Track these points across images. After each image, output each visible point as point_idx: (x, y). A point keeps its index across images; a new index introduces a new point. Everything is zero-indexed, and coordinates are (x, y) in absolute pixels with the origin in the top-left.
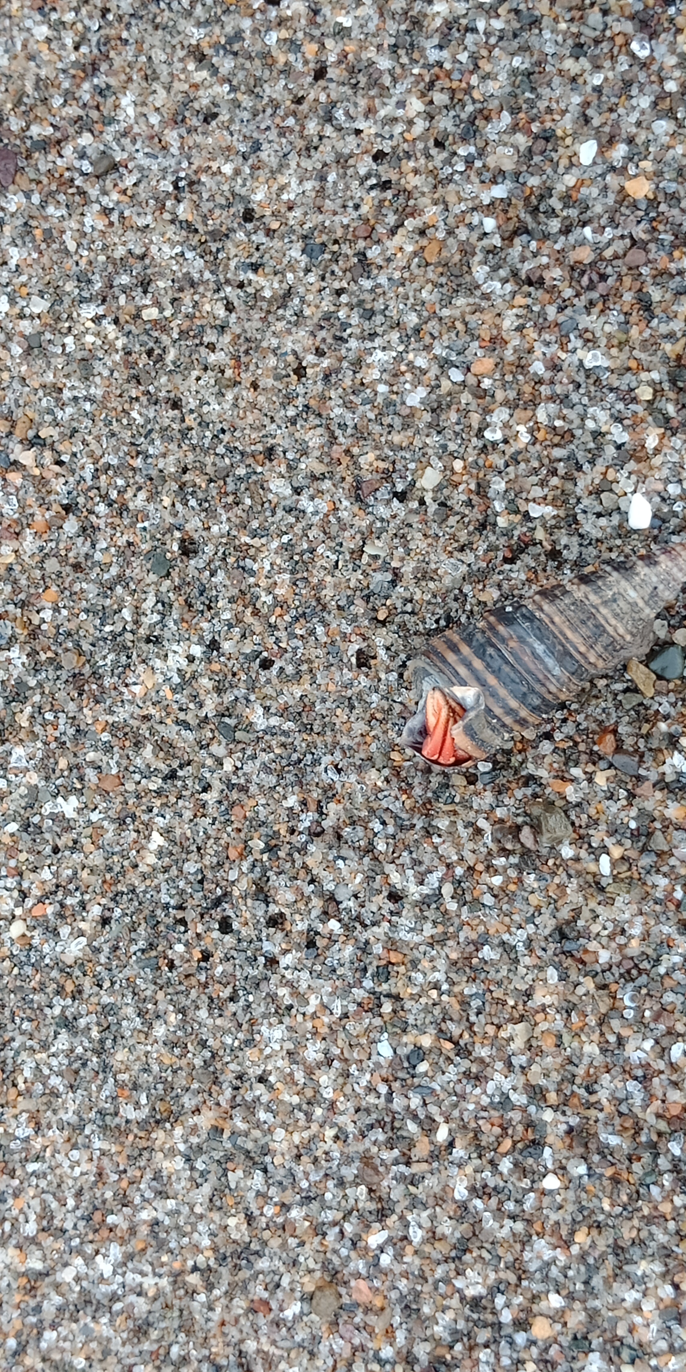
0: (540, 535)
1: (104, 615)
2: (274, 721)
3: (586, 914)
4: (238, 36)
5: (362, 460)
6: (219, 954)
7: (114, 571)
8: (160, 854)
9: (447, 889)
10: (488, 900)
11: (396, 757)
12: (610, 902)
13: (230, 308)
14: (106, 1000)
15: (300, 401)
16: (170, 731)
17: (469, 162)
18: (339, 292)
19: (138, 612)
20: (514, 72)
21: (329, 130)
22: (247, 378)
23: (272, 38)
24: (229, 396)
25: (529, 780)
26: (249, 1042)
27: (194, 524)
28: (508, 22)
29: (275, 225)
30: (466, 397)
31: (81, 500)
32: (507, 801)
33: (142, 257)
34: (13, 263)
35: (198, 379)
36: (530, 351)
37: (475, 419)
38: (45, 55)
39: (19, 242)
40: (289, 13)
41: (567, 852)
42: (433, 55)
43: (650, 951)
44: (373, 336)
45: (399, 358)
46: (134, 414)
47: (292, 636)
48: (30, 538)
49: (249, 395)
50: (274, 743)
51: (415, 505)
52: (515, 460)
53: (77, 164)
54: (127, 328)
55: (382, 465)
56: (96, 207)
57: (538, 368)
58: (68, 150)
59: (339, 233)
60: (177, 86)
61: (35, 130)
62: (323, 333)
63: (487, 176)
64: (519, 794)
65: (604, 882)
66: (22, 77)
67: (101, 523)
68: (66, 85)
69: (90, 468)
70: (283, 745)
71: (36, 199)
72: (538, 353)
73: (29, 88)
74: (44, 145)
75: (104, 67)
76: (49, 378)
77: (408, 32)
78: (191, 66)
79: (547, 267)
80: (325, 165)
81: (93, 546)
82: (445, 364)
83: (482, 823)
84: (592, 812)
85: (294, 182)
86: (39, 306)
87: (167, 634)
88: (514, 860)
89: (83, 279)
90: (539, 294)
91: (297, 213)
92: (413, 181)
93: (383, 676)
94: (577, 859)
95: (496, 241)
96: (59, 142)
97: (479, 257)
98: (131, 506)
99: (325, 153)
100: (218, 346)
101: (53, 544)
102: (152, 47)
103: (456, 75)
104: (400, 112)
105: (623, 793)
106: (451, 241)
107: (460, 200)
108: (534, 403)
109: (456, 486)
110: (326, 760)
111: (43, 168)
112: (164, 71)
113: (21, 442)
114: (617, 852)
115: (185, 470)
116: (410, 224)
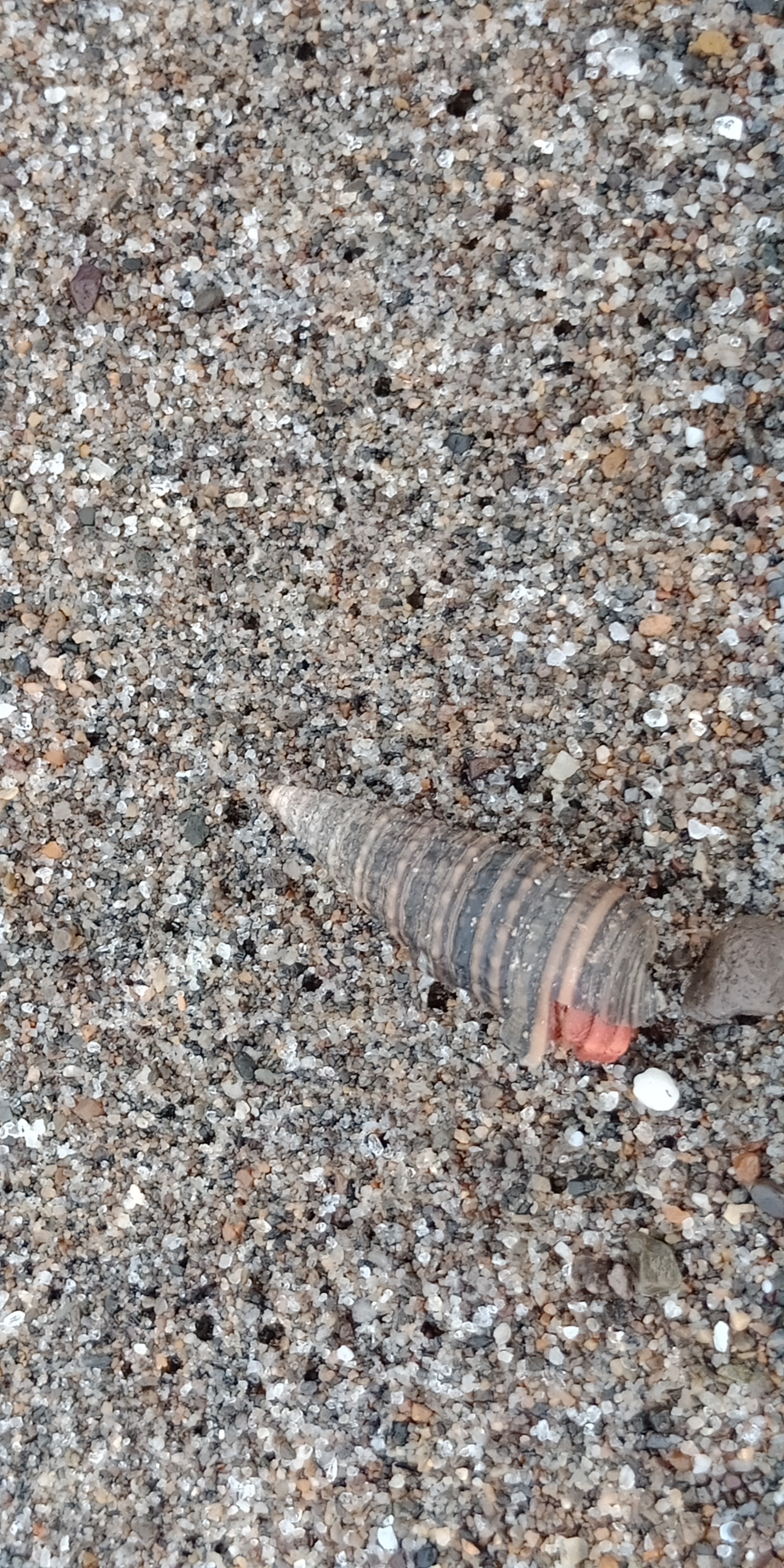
0: (700, 864)
1: (117, 886)
2: (309, 1062)
3: (686, 1400)
4: (405, 151)
5: (477, 729)
6: (190, 1366)
7: (138, 829)
8: (136, 1216)
9: (503, 1333)
10: (556, 1356)
11: (462, 1137)
12: (723, 1389)
13: (339, 504)
14: (38, 1400)
15: (410, 640)
16: (176, 1052)
17: (680, 350)
18: (483, 502)
19: (160, 889)
20: (758, 237)
21: (502, 287)
22: (346, 599)
23: (448, 158)
24: (321, 620)
25: (635, 1199)
26: (210, 1494)
27: (248, 783)
28: (760, 169)
29: (414, 404)
30: (626, 665)
31: (112, 731)
32: (601, 1223)
33: (240, 425)
34: (77, 413)
35: (285, 592)
36: (723, 614)
37: (635, 695)
38: (160, 150)
39: (90, 386)
40: (475, 128)
41: (673, 1308)
42: (654, 203)
43: (766, 1469)
44: (518, 565)
45: (547, 600)
46: (196, 628)
47: (351, 951)
48: (41, 771)
49: (345, 622)
50: (305, 1091)
51: (537, 799)
52: (680, 757)
53: (176, 294)
54: (205, 514)
55: (503, 739)
56: (192, 353)
57: (730, 637)
58: (169, 275)
59: (495, 424)
60: (318, 208)
61: (132, 246)
62: (453, 554)
63: (701, 371)
64: (620, 1215)
65: (716, 1361)
66: (126, 175)
67: (132, 764)
68: (179, 191)
69: (129, 690)
70: (317, 1097)
71: (119, 334)
72: (733, 618)
73: (133, 191)
74: (139, 266)
75: (229, 173)
76: (98, 567)
77: (625, 169)
78: (339, 185)
79: (764, 502)
80: (491, 332)
81: (118, 792)
82: (606, 616)
83: (562, 1249)
84: (715, 1259)
85: (447, 351)
86: (101, 472)
87: (192, 924)
88: (598, 1308)
89: (162, 444)
90: (748, 538)
91: (446, 391)
92: (603, 367)
93: (460, 1025)
94: (685, 1322)
95: (701, 459)
96: (159, 264)
97: (675, 478)
98: (174, 747)
99: (493, 317)
100: (317, 553)
101: (67, 784)
102: (295, 154)
103: (679, 234)
104: (600, 274)
105: (761, 1239)
106: (640, 452)
107: (661, 399)
108: (718, 684)
109: (597, 781)
110: (370, 1126)
111: (134, 295)
112: (303, 186)
113: (49, 645)
114: (740, 1322)
115: (249, 710)
116: (589, 423)
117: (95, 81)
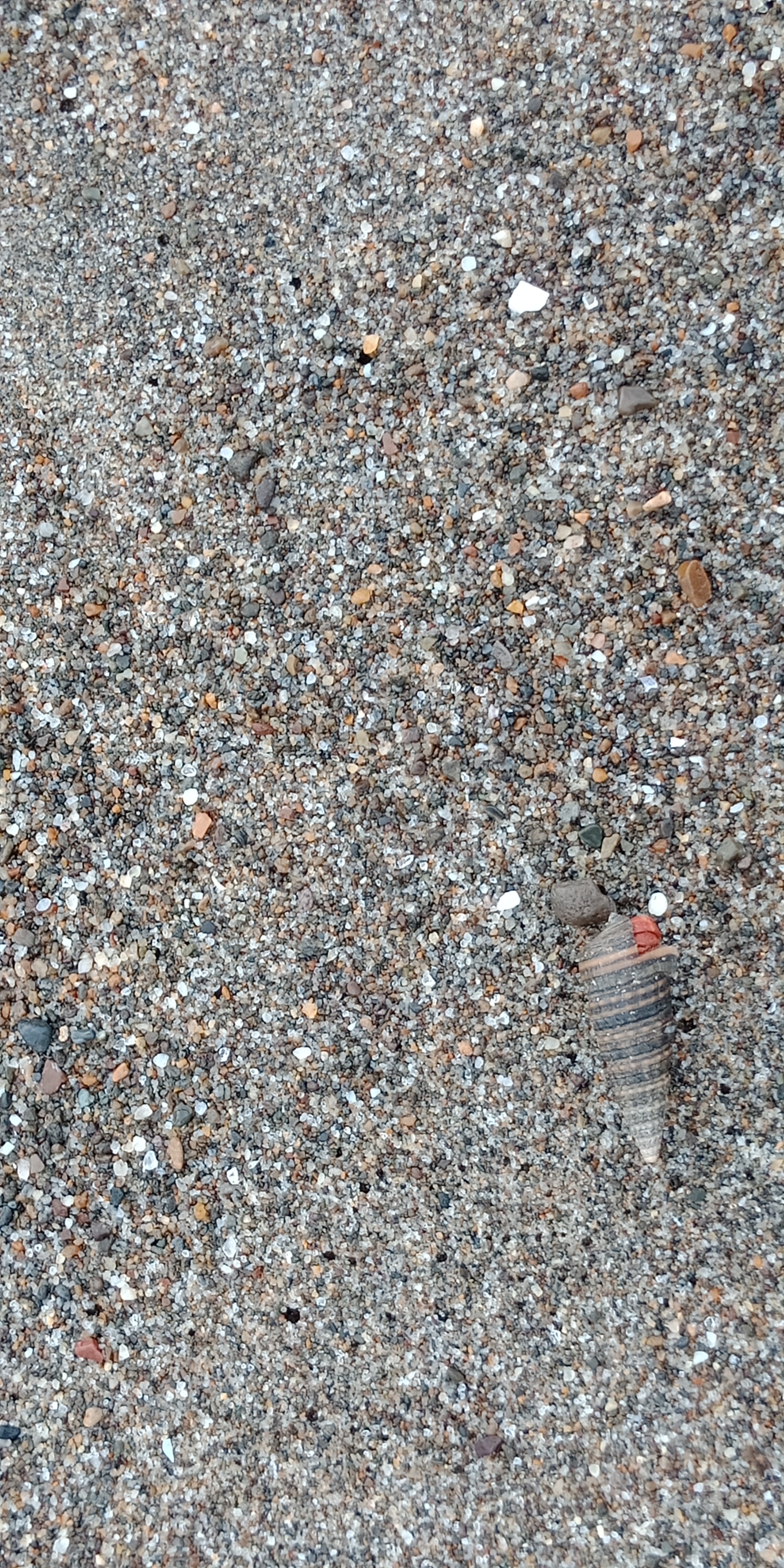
0: (553, 957)
1: (752, 1217)
2: (759, 1063)
3: (774, 804)
4: (329, 1326)
5: (562, 1096)
7: (718, 1226)
11: (739, 972)
12: (758, 793)
13: (507, 1239)
15: (545, 1157)
17: (341, 1127)
18: (462, 1168)
19: (738, 1195)
20: (273, 1126)
21: (363, 1231)
22: (547, 1202)
23: (320, 1301)
24: (565, 1207)
25: (709, 882)
27: (659, 1187)
28: (244, 1149)
29: (440, 1235)
30: (490, 1049)
31: (683, 1275)
32: (730, 889)
33: (502, 1317)
34: (550, 1409)
35: (563, 1235)
36: (441, 1024)
37: (501, 1036)
38: (400, 1459)
39: (533, 1412)
40: (299, 1299)
41: (742, 836)
42: (286, 1186)
43: (775, 755)
44: (481, 1132)
45: (486, 1106)
46: (608, 1266)
47: (698, 1081)
48: (727, 1297)
49: (558, 1195)
50: (774, 1057)
51: (574, 1046)
52: (513, 998)
53: (463, 1396)
54: (554, 1302)
55: (559, 1080)
56: (485, 1367)
57: (450, 1013)
58: (457, 1408)
59: (425, 1189)
60: (380, 1350)
61: (454, 1439)
62: (494, 1165)
63: (345, 1110)
64: (722, 884)
65: (749, 803)
66: (423, 1468)
67: (691, 1252)
68: (414, 1432)
69: (659, 1279)
70: (771, 1050)
71: (499, 1414)
72: (441, 1018)
73: (428, 1458)
74: (461, 1426)
75: (391, 1410)
76: (614, 1340)
77: (278, 1211)
78: (363, 1348)
79: (384, 1042)
80: (386, 1222)
81: (709, 1250)
82: (476, 1076)
83: (752, 895)
84: (708, 833)
85: (406, 1237)
86: (570, 1375)
87: (741, 1168)
88: (764, 865)
89: (537, 1353)
90: (404, 1038)
91: (425, 1225)
92: (370, 1157)
93: (693, 1007)
94: (743, 827)
95: (383, 1082)
96: (454, 1418)
97: (398, 1089)
98: (669, 1237)
99: (378, 1225)
100: (536, 1232)
101: (723, 1279)
102: (363, 1384)
103: (291, 1163)
104: (331, 1188)
105: (687, 821)
106: (396, 1112)
107: (368, 1120)
108: (472, 1004)
109: (549, 1026)
110: (765, 1016)
111: (476, 1421)
112: (375, 1367)
113: (665, 1337)
114: (725, 805)
115: (628, 1212)
116: (398, 1145)
117: (388, 1521)
